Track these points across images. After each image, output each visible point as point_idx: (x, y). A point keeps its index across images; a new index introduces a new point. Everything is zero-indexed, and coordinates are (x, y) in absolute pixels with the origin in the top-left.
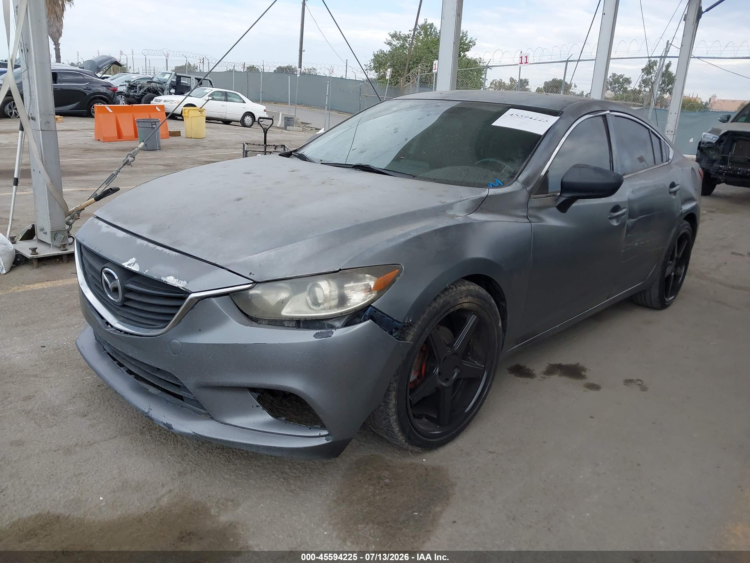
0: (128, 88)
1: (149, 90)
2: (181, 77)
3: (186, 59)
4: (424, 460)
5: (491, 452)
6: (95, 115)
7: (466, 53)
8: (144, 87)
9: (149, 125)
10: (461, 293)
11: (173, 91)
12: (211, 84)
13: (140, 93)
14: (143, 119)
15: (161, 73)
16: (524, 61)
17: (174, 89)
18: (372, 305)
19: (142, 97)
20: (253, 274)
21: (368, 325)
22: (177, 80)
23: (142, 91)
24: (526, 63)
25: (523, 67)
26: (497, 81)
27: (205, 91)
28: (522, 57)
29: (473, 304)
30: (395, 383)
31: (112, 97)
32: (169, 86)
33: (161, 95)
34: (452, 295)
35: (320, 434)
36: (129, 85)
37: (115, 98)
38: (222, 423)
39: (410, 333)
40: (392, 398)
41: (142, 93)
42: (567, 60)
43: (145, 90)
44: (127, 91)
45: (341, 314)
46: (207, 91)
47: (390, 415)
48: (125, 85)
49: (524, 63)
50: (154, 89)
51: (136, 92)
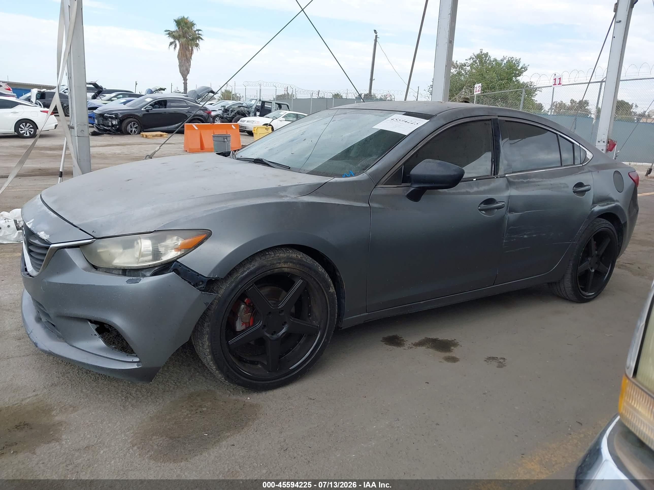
0: (223, 111)
1: (238, 113)
2: (265, 103)
3: (276, 88)
4: (249, 398)
5: (311, 399)
6: (185, 131)
7: (518, 78)
8: (235, 110)
9: (221, 139)
10: (279, 259)
11: (258, 113)
12: (288, 108)
13: (231, 115)
14: (219, 135)
15: (249, 99)
16: (557, 82)
17: (259, 112)
18: (177, 260)
19: (233, 119)
20: (95, 232)
21: (171, 276)
22: (262, 105)
23: (233, 113)
24: (560, 84)
25: (557, 88)
26: (557, 103)
27: (280, 113)
28: (556, 79)
29: (295, 270)
30: (207, 328)
31: (207, 119)
32: (255, 110)
33: (247, 117)
34: (269, 259)
35: (133, 360)
36: (224, 109)
37: (209, 119)
38: (71, 346)
39: (223, 287)
40: (206, 340)
41: (233, 115)
42: (602, 81)
43: (235, 113)
44: (222, 114)
45: (149, 266)
46: (282, 113)
47: (206, 354)
48: (221, 110)
49: (557, 84)
50: (242, 112)
51: (228, 114)
